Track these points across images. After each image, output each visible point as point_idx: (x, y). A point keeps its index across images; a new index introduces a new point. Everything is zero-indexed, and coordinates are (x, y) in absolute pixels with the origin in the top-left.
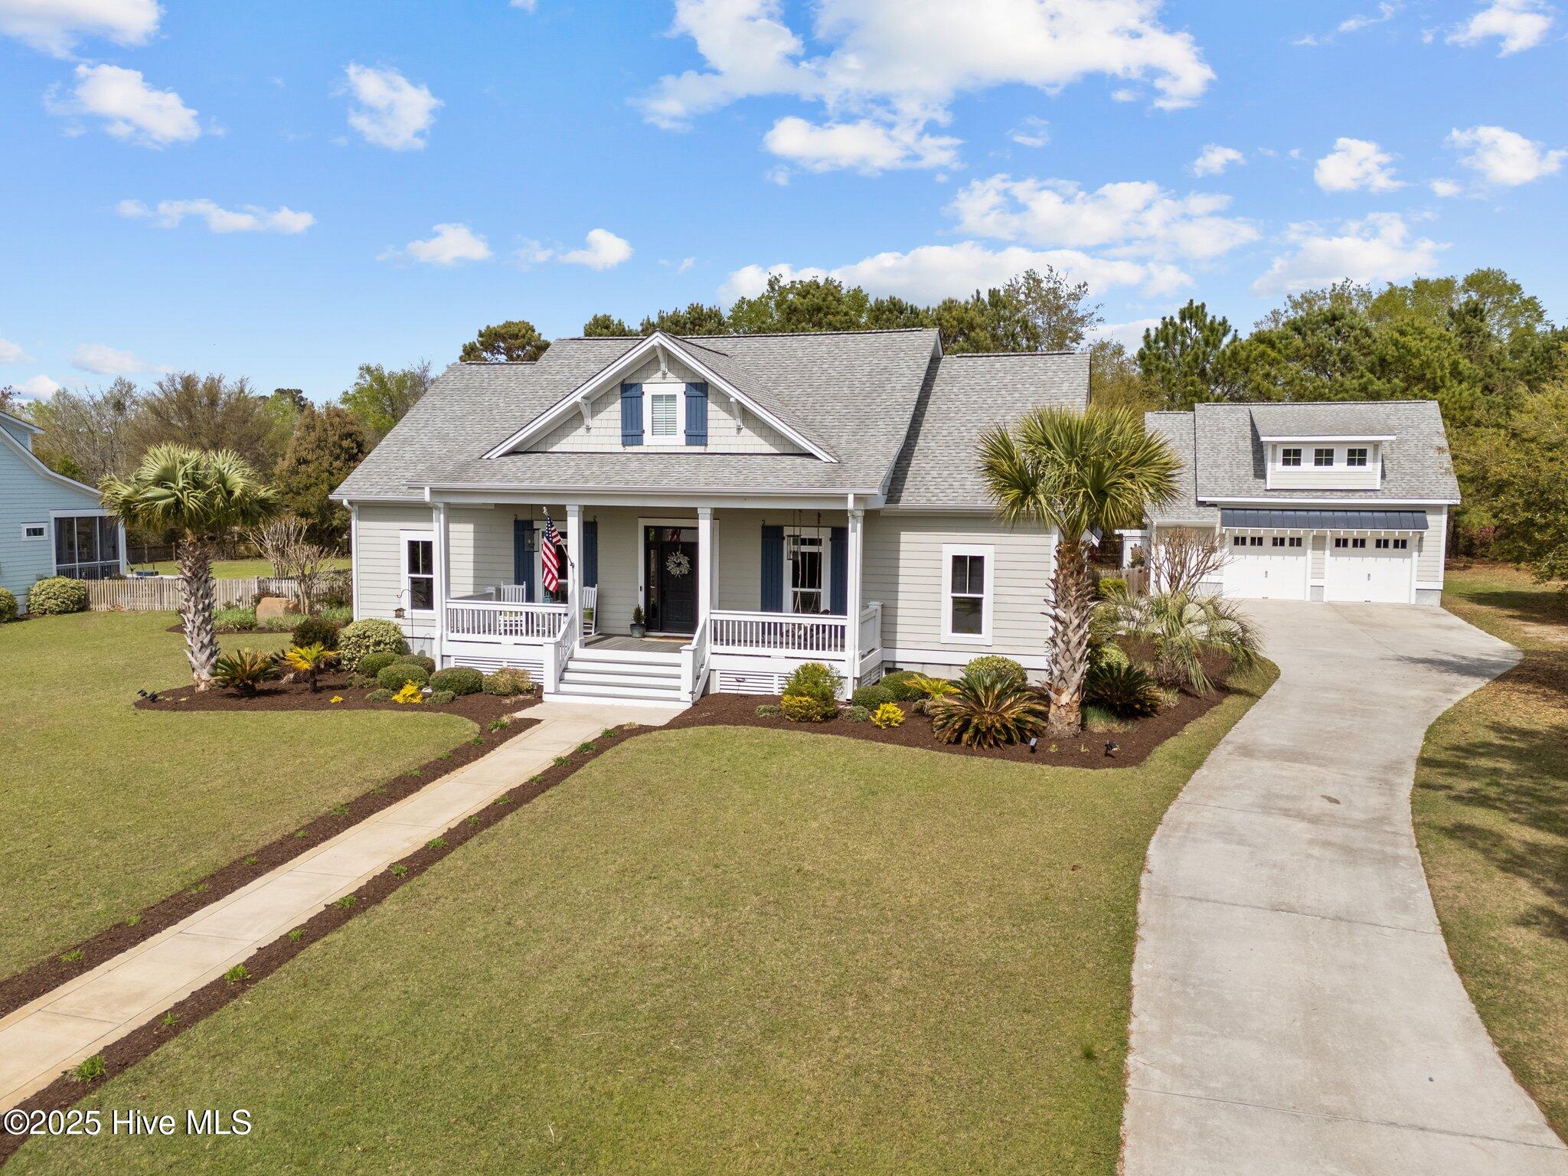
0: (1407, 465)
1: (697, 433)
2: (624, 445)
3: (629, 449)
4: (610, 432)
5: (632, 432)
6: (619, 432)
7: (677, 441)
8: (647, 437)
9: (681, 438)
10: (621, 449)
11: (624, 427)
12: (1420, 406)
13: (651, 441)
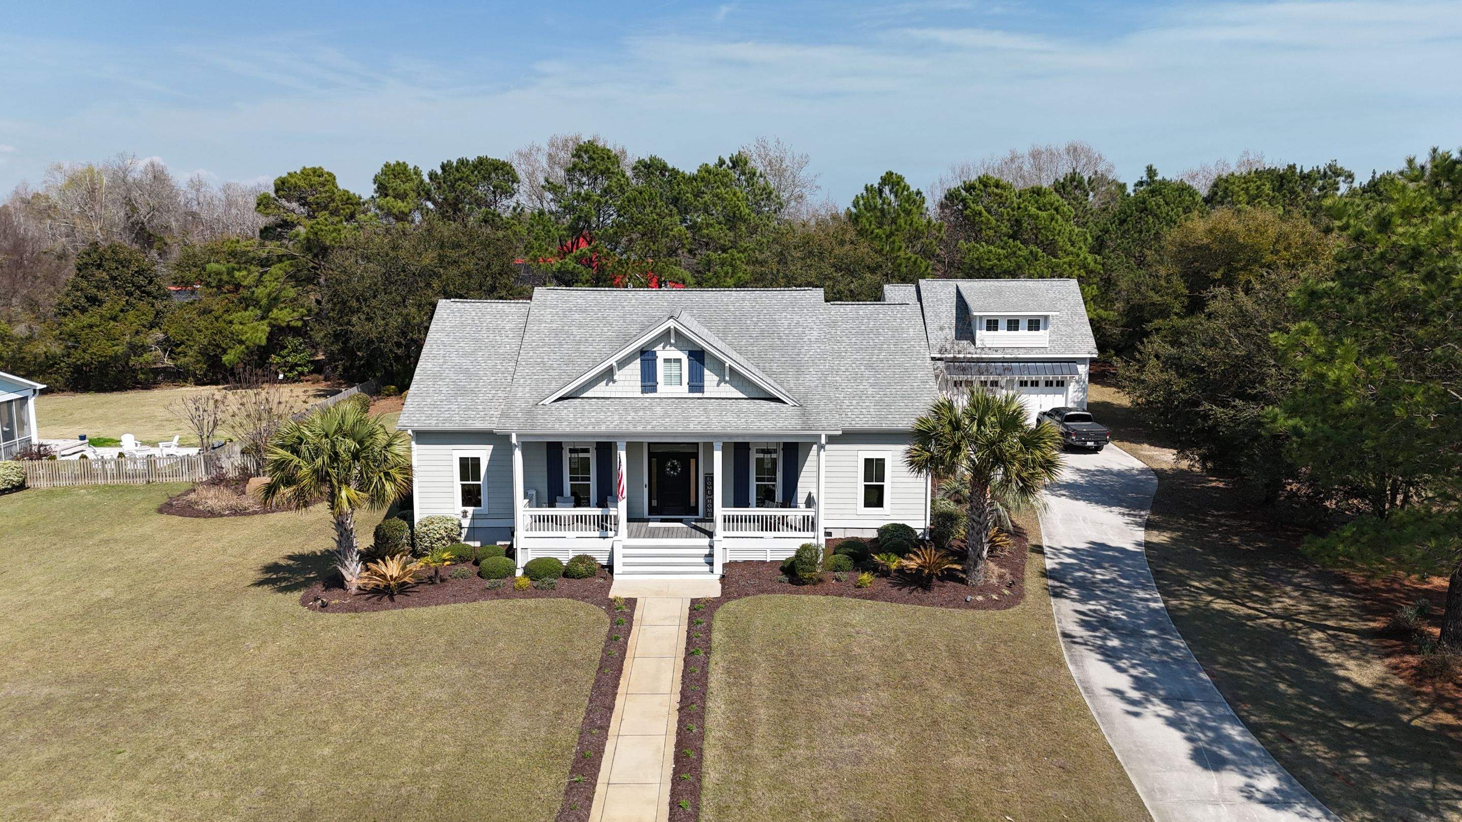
0: (1063, 328)
1: (696, 385)
2: (642, 392)
3: (646, 395)
4: (632, 383)
5: (649, 381)
6: (639, 384)
7: (683, 390)
8: (660, 387)
9: (685, 387)
10: (641, 396)
11: (643, 379)
12: (1066, 284)
13: (663, 389)
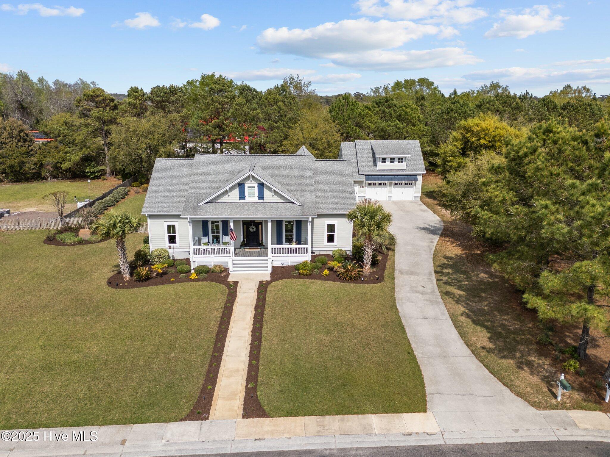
1: (261, 196)
3: (241, 201)
4: (236, 196)
9: (257, 198)
10: (239, 201)
11: (240, 195)
12: (415, 142)
13: (248, 199)
